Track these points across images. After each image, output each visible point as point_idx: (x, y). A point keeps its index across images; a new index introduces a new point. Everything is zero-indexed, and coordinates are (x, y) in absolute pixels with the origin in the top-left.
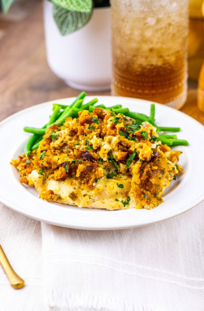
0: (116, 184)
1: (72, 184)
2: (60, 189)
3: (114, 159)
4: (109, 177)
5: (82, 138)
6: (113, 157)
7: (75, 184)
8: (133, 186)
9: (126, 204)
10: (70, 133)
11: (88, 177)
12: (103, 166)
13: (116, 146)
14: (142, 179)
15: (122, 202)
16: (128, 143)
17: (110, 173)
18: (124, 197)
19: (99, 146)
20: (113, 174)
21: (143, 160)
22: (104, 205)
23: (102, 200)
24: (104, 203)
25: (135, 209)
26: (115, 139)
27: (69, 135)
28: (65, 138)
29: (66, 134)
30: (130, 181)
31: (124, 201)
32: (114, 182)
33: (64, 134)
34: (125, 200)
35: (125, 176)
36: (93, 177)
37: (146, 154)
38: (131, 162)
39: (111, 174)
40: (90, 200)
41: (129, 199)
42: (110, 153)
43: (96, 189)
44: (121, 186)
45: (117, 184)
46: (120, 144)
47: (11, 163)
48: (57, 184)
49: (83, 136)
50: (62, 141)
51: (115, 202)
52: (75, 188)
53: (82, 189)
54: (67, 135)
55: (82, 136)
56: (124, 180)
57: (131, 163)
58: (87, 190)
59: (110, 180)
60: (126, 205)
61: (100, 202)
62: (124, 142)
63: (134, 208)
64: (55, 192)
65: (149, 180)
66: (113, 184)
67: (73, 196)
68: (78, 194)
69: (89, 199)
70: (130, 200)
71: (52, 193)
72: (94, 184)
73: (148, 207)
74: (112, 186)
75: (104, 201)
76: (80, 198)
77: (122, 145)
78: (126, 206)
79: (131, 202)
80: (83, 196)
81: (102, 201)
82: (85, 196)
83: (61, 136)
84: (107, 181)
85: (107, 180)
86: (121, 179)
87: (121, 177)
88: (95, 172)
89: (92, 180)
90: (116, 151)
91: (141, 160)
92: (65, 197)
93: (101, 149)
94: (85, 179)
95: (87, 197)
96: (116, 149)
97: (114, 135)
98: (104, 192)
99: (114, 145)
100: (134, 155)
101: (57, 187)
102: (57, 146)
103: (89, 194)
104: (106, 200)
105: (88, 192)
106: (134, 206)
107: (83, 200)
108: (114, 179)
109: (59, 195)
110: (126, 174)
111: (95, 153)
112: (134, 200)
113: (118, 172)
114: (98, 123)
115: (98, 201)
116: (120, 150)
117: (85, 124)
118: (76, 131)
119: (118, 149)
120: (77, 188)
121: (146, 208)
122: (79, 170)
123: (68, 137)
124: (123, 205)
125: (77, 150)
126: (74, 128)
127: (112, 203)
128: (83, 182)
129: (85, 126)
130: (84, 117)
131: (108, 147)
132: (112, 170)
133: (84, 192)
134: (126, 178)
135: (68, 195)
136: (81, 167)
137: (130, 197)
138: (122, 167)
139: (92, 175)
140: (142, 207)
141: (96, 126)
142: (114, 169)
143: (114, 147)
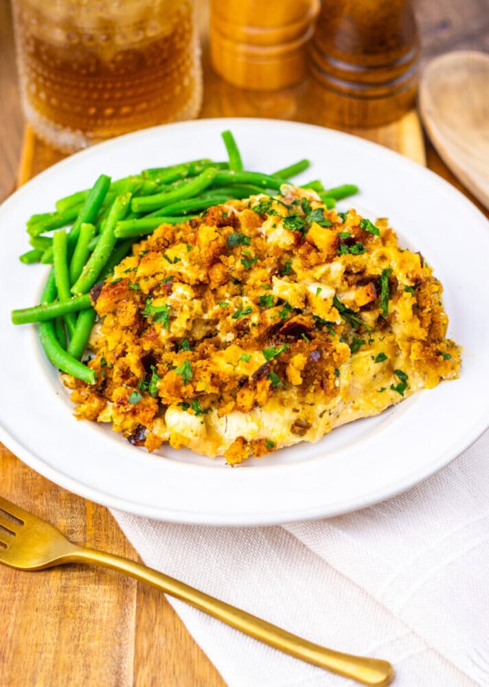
0: (370, 357)
1: (282, 402)
2: (260, 425)
3: (348, 311)
5: (227, 291)
6: (345, 307)
7: (291, 400)
8: (403, 346)
9: (402, 388)
10: (195, 292)
11: (320, 375)
12: (337, 336)
13: (343, 281)
14: (426, 325)
15: (392, 387)
17: (350, 342)
18: (390, 377)
20: (357, 343)
21: (413, 285)
22: (361, 411)
23: (351, 404)
24: (358, 409)
25: (426, 391)
26: (337, 267)
27: (196, 298)
28: (191, 308)
29: (189, 298)
31: (395, 386)
32: (365, 356)
33: (184, 300)
34: (395, 381)
35: (376, 334)
37: (413, 272)
38: (386, 301)
39: (353, 344)
40: (332, 415)
41: (404, 376)
42: (336, 303)
43: (341, 391)
44: (381, 357)
45: (373, 358)
46: (348, 272)
48: (249, 419)
49: (228, 287)
50: (187, 317)
51: (380, 395)
52: (296, 411)
53: (312, 405)
54: (192, 299)
55: (226, 286)
56: (381, 343)
57: (387, 304)
58: (323, 401)
59: (355, 356)
60: (403, 390)
61: (350, 411)
62: (354, 264)
63: (424, 388)
64: (249, 438)
65: (434, 320)
66: (365, 362)
67: (301, 427)
68: (309, 418)
69: (329, 417)
70: (407, 377)
71: (243, 441)
72: (337, 383)
73: (455, 374)
74: (366, 368)
75: (356, 405)
76: (314, 425)
77: (352, 274)
78: (405, 392)
79: (410, 381)
80: (318, 417)
81: (352, 407)
82: (321, 416)
83: (182, 310)
84: (351, 362)
86: (374, 343)
87: (372, 341)
88: (331, 355)
89: (332, 376)
90: (346, 291)
91: (407, 289)
92: (282, 437)
93: (315, 301)
94: (316, 382)
95: (326, 414)
96: (343, 288)
97: (329, 260)
98: (353, 387)
99: (339, 282)
100: (385, 283)
101: (253, 426)
102: (183, 333)
103: (329, 406)
104: (360, 401)
105: (326, 403)
106: (421, 384)
107: (319, 426)
108: (363, 350)
109: (266, 440)
110: (377, 328)
111: (300, 316)
112: (416, 374)
113: (362, 331)
114: (248, 245)
115: (345, 411)
116: (354, 287)
117: (222, 257)
118: (207, 282)
119: (350, 286)
120: (299, 407)
121: (450, 379)
122: (297, 369)
123: (197, 304)
124: (398, 394)
125: (259, 325)
126: (202, 277)
127: (374, 401)
128: (312, 389)
129: (226, 261)
130: (214, 244)
131: (328, 292)
132: (351, 335)
133: (320, 408)
134: (382, 337)
135: (289, 431)
136: (299, 360)
137: (403, 370)
138: (369, 318)
139: (326, 365)
140: (438, 379)
141: (250, 251)
142: (354, 330)
143: (338, 285)
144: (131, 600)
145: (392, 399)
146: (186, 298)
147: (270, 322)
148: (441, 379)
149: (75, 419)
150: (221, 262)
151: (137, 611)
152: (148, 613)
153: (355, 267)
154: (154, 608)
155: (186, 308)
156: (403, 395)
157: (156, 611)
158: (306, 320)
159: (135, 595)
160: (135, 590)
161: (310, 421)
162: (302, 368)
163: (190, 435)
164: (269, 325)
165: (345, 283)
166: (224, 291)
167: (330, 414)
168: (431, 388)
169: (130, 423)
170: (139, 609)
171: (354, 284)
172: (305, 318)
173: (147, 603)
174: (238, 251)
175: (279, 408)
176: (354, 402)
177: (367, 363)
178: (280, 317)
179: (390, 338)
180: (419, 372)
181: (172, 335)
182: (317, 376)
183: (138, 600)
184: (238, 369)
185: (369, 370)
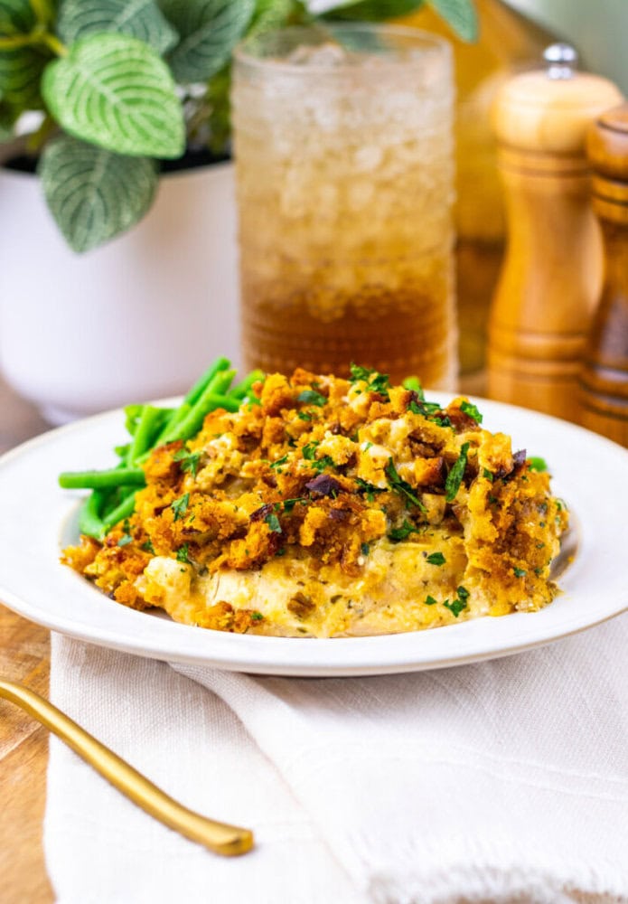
0: (421, 552)
1: (288, 572)
2: (253, 595)
3: (404, 484)
4: (395, 538)
5: (278, 451)
6: (400, 478)
7: (300, 572)
8: (472, 553)
9: (459, 607)
10: (240, 443)
11: (341, 543)
12: (377, 504)
13: (405, 445)
14: (501, 524)
15: (446, 604)
16: (438, 434)
17: (399, 526)
18: (448, 592)
19: (351, 454)
20: (406, 529)
21: (495, 470)
22: (395, 621)
23: (386, 608)
24: (392, 616)
25: (490, 618)
26: (400, 427)
27: (239, 450)
28: (227, 459)
29: (229, 447)
30: (461, 540)
31: (450, 603)
32: (415, 549)
33: (223, 449)
34: (452, 598)
35: (440, 531)
36: (355, 540)
37: (499, 455)
38: (456, 485)
39: (401, 529)
40: (352, 611)
41: (465, 594)
42: (389, 469)
43: (366, 575)
44: (436, 559)
45: (425, 555)
46: (414, 438)
47: (64, 561)
48: (243, 582)
49: (282, 447)
50: (220, 467)
51: (427, 608)
52: (301, 583)
53: (325, 583)
54: (232, 450)
55: (279, 445)
56: (441, 542)
57: (457, 488)
58: (340, 581)
59: (401, 545)
60: (460, 610)
61: (380, 616)
62: (425, 430)
63: (487, 614)
64: (236, 606)
65: (518, 528)
66: (412, 556)
67: (302, 607)
68: (314, 596)
69: (347, 610)
70: (469, 595)
71: (229, 609)
72: (361, 561)
73: (531, 605)
74: (411, 562)
75: (390, 611)
76: (320, 608)
77: (420, 441)
78: (461, 613)
79: (471, 601)
80: (329, 601)
81: (385, 613)
82: (334, 600)
83: (216, 457)
84: (393, 551)
85: (392, 546)
86: (432, 538)
87: (432, 535)
88: (359, 522)
89: (354, 547)
90: (407, 461)
91: (487, 474)
92: (276, 614)
93: (362, 459)
94: (333, 550)
95: (341, 603)
96: (404, 455)
97: (394, 416)
98: (390, 584)
99: (399, 444)
100: (462, 463)
101: (244, 591)
102: (209, 483)
103: (347, 592)
104: (397, 608)
105: (345, 585)
106: (484, 609)
107: (330, 615)
108: (414, 541)
109: (255, 612)
110: (443, 523)
111: (342, 476)
112: (482, 594)
113: (420, 520)
114: (319, 405)
115: (373, 614)
116: (417, 457)
117: (283, 411)
118: (258, 436)
119: (413, 455)
120: (307, 581)
121: (522, 610)
122: (312, 527)
123: (236, 456)
124: (451, 614)
125: (286, 474)
126: (251, 427)
127: (416, 612)
128: (325, 558)
129: (286, 416)
130: (277, 393)
131: (381, 453)
132: (401, 517)
133: (332, 589)
134: (446, 536)
135: (285, 607)
136: (315, 515)
137: (466, 587)
138: (431, 503)
139: (351, 534)
140: (508, 608)
141: (319, 411)
142: (408, 513)
143: (397, 450)
144: (15, 742)
145: (441, 618)
146: (226, 447)
147: (299, 469)
148: (514, 610)
149: (59, 562)
150: (280, 416)
151: (13, 751)
152: (24, 754)
153: (427, 435)
154: (34, 752)
155: (221, 456)
156: (457, 615)
157: (35, 755)
158: (346, 481)
159: (23, 739)
160: (26, 736)
161: (314, 601)
162: (318, 526)
163: (163, 582)
164: (297, 474)
165: (407, 449)
166: (275, 452)
167: (350, 607)
168: (496, 616)
169: (112, 574)
170: (18, 749)
171: (419, 453)
172: (346, 479)
173: (30, 747)
174: (305, 410)
175: (282, 578)
176: (389, 607)
177: (414, 557)
178: (313, 467)
179: (456, 539)
180: (486, 594)
181: (197, 486)
182: (337, 544)
183: (23, 743)
184: (240, 510)
185: (416, 566)
